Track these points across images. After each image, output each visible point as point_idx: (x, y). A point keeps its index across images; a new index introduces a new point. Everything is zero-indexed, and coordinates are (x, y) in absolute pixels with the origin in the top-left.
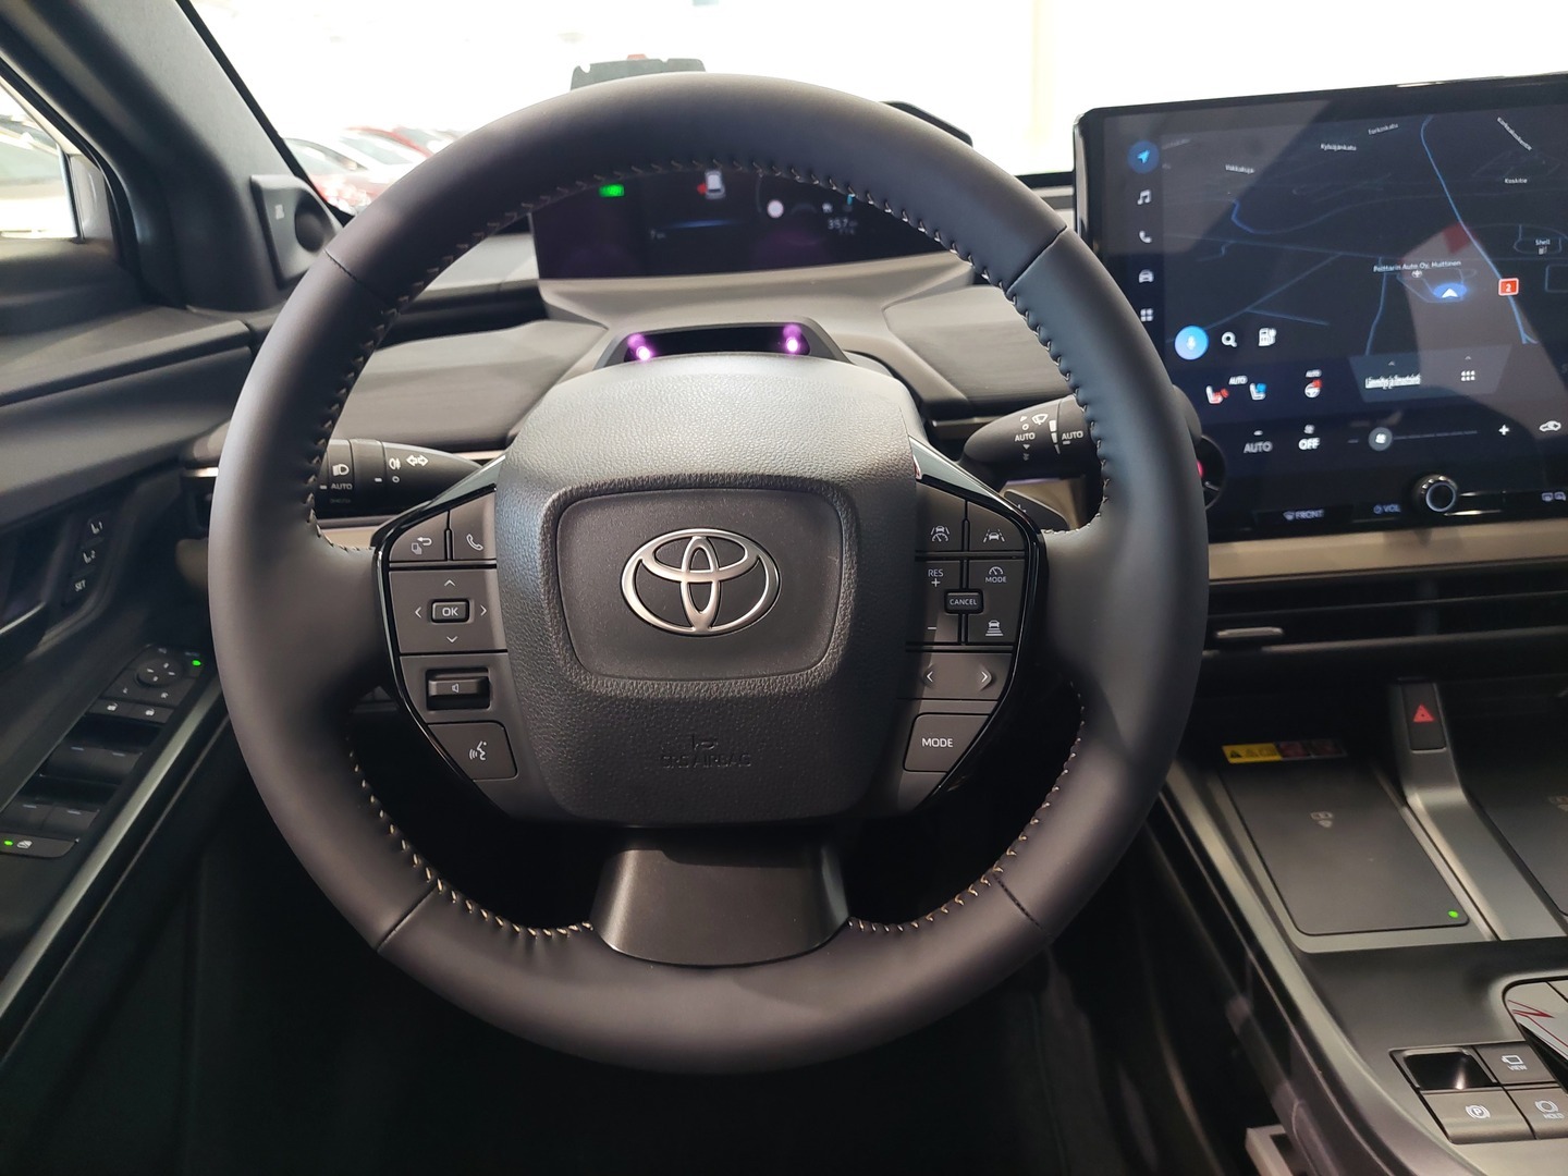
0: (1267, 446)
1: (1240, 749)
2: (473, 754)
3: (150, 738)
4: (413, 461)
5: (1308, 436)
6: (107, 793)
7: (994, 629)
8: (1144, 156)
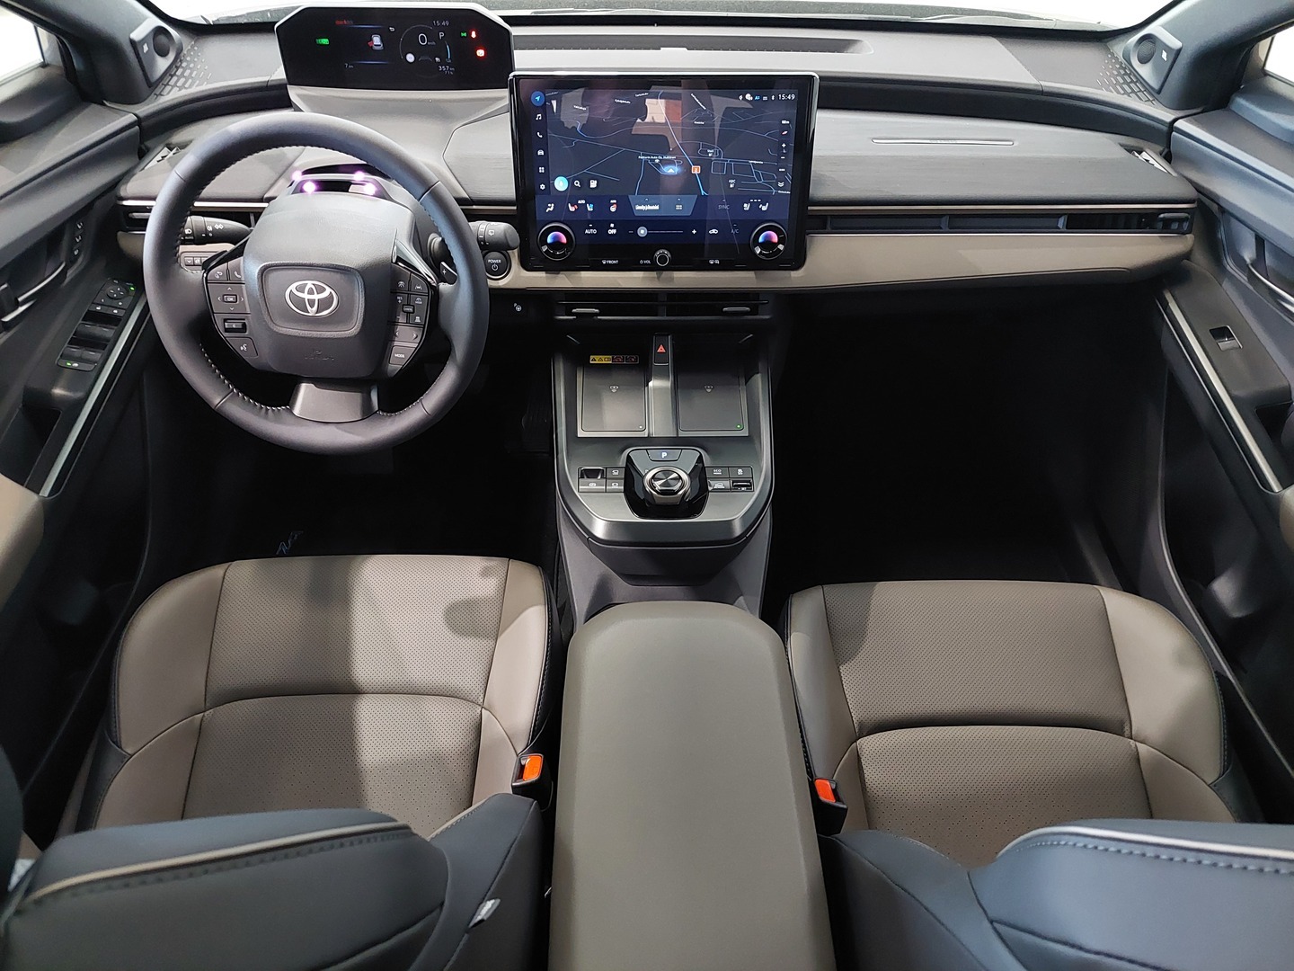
0: (595, 231)
1: (597, 357)
2: (242, 348)
3: (118, 322)
4: (217, 227)
5: (612, 228)
6: (104, 345)
7: (418, 320)
8: (538, 98)
